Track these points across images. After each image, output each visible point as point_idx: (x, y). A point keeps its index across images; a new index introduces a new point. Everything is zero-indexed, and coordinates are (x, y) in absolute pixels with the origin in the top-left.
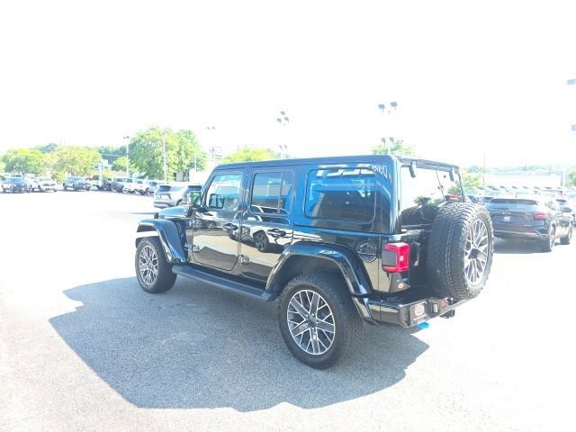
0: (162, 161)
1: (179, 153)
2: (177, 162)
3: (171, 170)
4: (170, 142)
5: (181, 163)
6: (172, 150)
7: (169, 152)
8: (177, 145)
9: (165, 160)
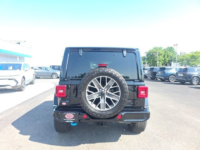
0: (157, 60)
1: (164, 56)
2: (163, 60)
3: (160, 63)
4: (161, 53)
5: (165, 60)
6: (161, 55)
7: (160, 56)
8: (163, 53)
9: (158, 59)
